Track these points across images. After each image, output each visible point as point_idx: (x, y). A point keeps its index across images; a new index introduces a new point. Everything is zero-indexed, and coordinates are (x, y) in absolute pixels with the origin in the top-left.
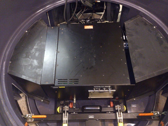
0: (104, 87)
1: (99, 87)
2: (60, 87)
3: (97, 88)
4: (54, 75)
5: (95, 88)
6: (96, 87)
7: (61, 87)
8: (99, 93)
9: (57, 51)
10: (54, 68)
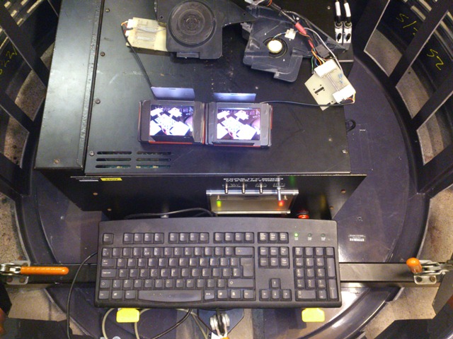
0: (258, 182)
1: (242, 180)
2: (103, 179)
3: (234, 182)
4: (83, 137)
5: (229, 184)
6: (232, 180)
7: (108, 179)
8: (242, 199)
9: (97, 49)
10: (86, 109)
